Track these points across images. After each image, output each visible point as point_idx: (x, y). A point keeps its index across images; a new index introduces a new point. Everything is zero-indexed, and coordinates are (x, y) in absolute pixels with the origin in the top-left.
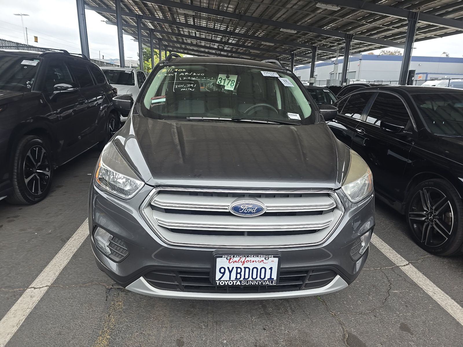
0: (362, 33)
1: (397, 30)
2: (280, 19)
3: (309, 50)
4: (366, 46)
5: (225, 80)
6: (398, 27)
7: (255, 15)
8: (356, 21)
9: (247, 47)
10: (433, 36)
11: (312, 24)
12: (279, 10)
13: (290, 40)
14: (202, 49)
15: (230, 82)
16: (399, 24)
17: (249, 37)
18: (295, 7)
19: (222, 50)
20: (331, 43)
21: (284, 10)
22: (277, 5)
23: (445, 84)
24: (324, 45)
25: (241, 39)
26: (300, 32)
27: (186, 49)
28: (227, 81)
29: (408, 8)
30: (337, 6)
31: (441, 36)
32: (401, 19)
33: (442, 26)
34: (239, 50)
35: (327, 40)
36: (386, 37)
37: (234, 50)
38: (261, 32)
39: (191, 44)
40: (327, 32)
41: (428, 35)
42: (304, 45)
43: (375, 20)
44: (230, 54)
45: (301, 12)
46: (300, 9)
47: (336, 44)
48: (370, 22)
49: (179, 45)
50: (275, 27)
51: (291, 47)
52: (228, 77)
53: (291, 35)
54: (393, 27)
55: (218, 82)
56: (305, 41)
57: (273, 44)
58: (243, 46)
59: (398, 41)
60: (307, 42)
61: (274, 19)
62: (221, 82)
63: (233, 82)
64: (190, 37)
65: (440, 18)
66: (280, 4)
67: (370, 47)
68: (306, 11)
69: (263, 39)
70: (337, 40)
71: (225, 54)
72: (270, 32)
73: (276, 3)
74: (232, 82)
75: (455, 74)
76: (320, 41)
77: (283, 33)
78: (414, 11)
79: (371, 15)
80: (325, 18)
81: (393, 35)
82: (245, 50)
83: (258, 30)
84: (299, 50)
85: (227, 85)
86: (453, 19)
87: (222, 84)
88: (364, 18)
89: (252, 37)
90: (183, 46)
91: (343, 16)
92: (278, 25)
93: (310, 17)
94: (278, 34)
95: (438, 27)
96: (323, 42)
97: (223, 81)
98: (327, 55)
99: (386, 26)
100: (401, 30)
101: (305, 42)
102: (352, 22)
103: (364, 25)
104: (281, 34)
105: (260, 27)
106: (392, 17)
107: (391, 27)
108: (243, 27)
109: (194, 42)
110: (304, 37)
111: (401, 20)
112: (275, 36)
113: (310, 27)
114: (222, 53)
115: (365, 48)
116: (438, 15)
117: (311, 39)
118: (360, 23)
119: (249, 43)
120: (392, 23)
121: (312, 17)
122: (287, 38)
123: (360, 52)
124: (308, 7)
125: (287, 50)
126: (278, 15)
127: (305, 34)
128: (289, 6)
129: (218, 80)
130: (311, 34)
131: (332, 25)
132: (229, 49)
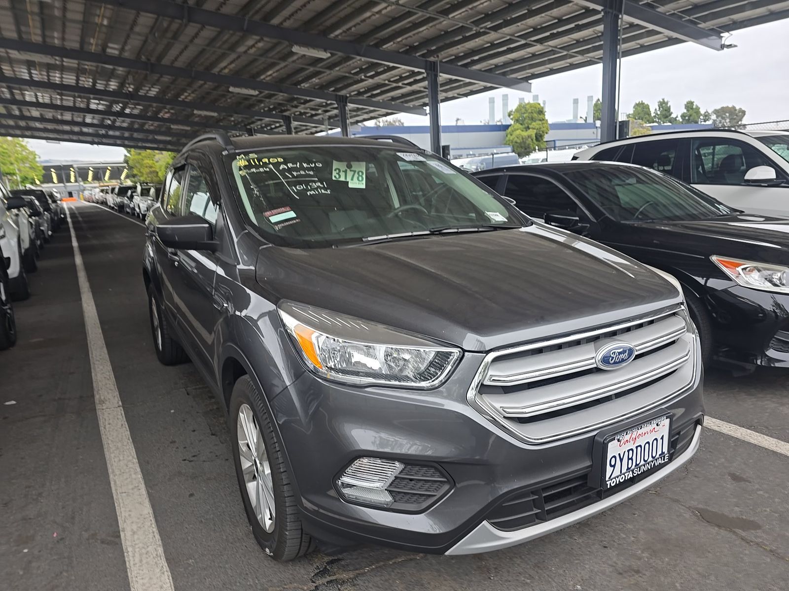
0: (360, 93)
1: (408, 89)
2: (226, 71)
3: (277, 122)
4: (366, 113)
5: (345, 172)
6: (410, 84)
7: (178, 64)
8: (351, 76)
9: (163, 120)
10: (456, 95)
11: (282, 80)
12: (223, 56)
13: (245, 106)
14: (67, 128)
15: (356, 175)
16: (411, 80)
17: (169, 102)
18: (252, 51)
19: (112, 127)
20: (312, 109)
21: (233, 56)
22: (219, 48)
23: (476, 163)
24: (301, 114)
25: (151, 106)
26: (263, 92)
27: (28, 128)
28: (350, 174)
29: (423, 56)
30: (325, 51)
31: (466, 95)
32: (413, 72)
33: (468, 80)
34: (146, 127)
35: (307, 105)
36: (393, 99)
37: (136, 126)
38: (190, 94)
39: (42, 119)
40: (306, 92)
41: (450, 94)
42: (268, 114)
43: (378, 74)
44: (127, 134)
45: (262, 59)
46: (261, 55)
47: (320, 112)
48: (372, 77)
49: (11, 122)
50: (216, 84)
51: (246, 118)
52: (349, 166)
53: (247, 98)
54: (403, 84)
55: (335, 177)
56: (269, 108)
57: (215, 114)
58: (154, 118)
59: (411, 104)
60: (274, 109)
61: (216, 70)
62: (340, 176)
63: (360, 174)
64: (37, 105)
65: (466, 69)
66: (226, 46)
67: (372, 115)
68: (271, 58)
69: (194, 105)
70: (320, 105)
71: (117, 133)
72: (208, 93)
73: (218, 45)
74: (358, 173)
75: (481, 148)
76: (296, 107)
77: (231, 95)
78: (432, 59)
79: (373, 66)
80: (302, 70)
81: (403, 96)
82: (159, 126)
83: (184, 90)
84: (259, 123)
85: (352, 179)
86: (480, 70)
87: (342, 179)
88: (362, 71)
89: (174, 101)
90: (22, 123)
91: (331, 67)
92: (223, 81)
93: (277, 68)
94: (223, 96)
95: (462, 83)
96: (301, 109)
97: (342, 174)
98: (307, 129)
99: (394, 82)
100: (415, 87)
101: (270, 110)
102: (346, 77)
103: (362, 81)
104: (228, 97)
105: (190, 85)
106: (404, 68)
107: (400, 84)
108: (155, 84)
109: (49, 114)
110: (267, 100)
111: (413, 74)
112: (216, 100)
113: (279, 84)
114: (111, 133)
115: (366, 116)
116: (462, 66)
117: (280, 104)
118: (357, 77)
119: (166, 113)
120: (402, 78)
121: (281, 69)
122: (240, 103)
123: (357, 122)
124: (274, 53)
125: (239, 123)
126: (223, 65)
127: (270, 96)
128: (241, 49)
129: (334, 173)
130: (281, 97)
131: (315, 80)
132: (125, 125)
